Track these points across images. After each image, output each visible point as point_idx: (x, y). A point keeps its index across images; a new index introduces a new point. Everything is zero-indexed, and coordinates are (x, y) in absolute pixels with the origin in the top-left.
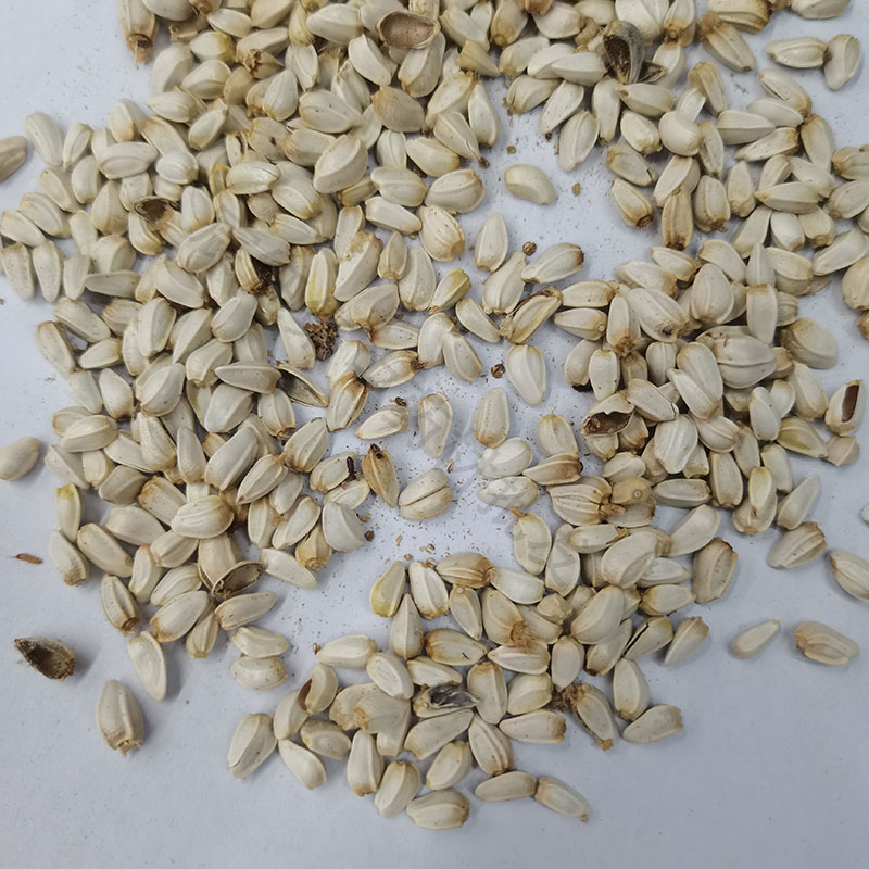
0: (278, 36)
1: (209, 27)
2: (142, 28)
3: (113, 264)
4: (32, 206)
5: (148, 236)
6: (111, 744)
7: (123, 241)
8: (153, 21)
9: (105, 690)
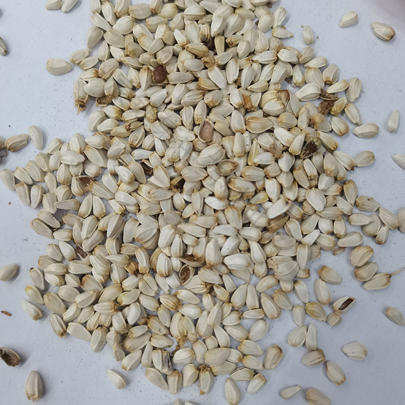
0: (141, 114)
1: (112, 104)
2: (82, 99)
3: (63, 198)
4: (30, 169)
5: (78, 189)
6: (29, 398)
7: (68, 188)
8: (87, 96)
9: (30, 375)
